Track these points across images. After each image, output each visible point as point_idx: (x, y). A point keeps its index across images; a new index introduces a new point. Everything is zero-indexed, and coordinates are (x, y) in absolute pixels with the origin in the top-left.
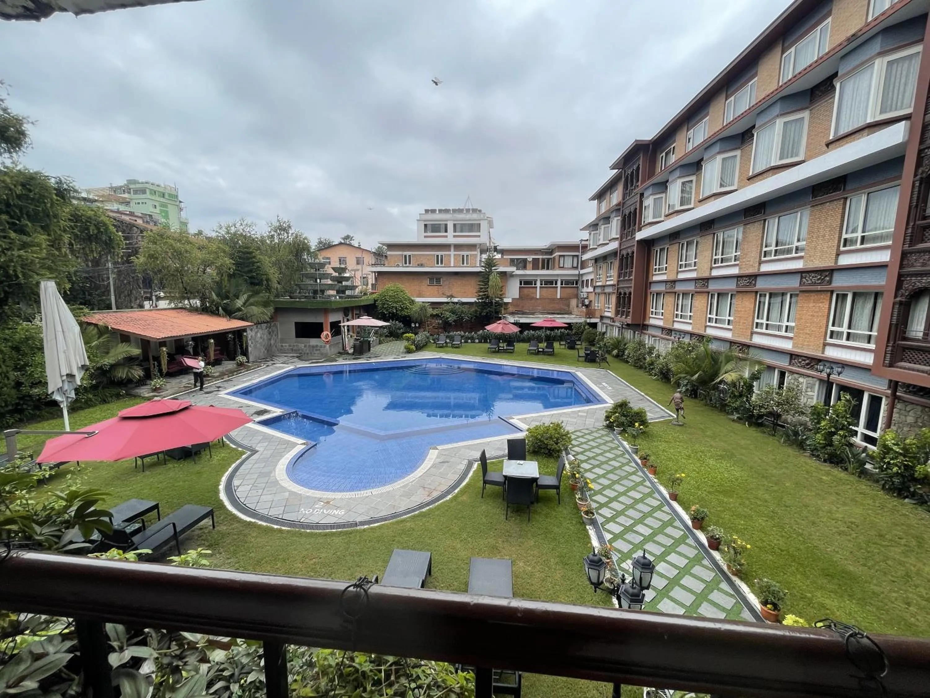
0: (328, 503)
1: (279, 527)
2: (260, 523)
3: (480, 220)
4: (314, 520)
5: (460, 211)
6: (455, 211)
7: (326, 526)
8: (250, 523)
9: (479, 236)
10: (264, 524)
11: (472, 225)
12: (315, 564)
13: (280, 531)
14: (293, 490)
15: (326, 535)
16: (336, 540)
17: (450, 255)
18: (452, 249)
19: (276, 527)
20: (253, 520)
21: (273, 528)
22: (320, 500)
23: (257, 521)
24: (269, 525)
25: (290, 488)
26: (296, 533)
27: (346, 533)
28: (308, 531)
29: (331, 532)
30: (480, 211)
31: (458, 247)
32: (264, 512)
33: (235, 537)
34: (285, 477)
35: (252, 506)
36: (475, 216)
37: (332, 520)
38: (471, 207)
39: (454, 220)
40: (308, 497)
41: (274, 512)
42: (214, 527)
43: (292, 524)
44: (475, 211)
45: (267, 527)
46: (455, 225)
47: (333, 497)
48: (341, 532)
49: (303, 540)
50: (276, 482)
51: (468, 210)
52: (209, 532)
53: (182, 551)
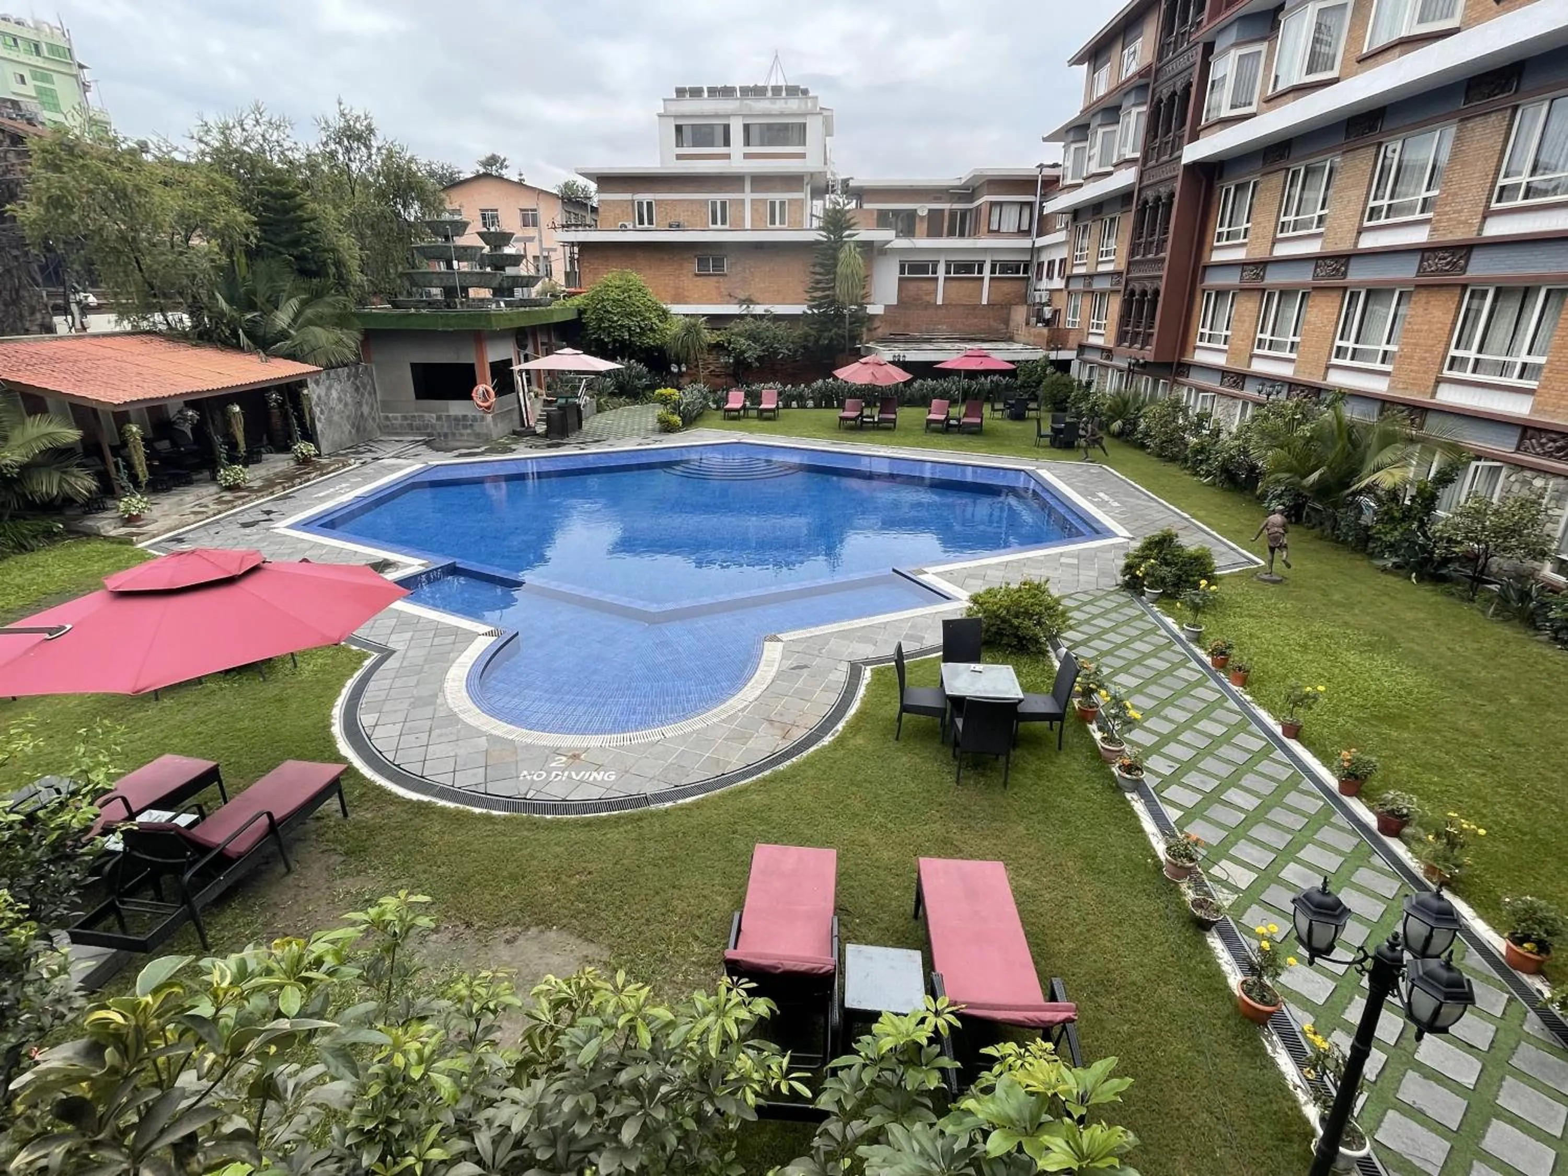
0: (575, 757)
1: (485, 811)
2: (441, 803)
3: (804, 115)
4: (556, 792)
5: (758, 92)
6: (745, 91)
7: (585, 806)
8: (420, 803)
9: (802, 156)
10: (451, 805)
11: (785, 127)
12: (581, 885)
13: (489, 819)
14: (494, 732)
15: (588, 824)
16: (613, 835)
17: (742, 202)
18: (748, 187)
19: (477, 810)
20: (425, 798)
21: (473, 813)
22: (557, 751)
23: (434, 800)
24: (461, 806)
25: (484, 728)
26: (522, 823)
27: (631, 819)
28: (549, 817)
29: (598, 818)
30: (805, 92)
31: (762, 181)
32: (445, 780)
33: (397, 834)
34: (469, 704)
35: (416, 769)
36: (793, 105)
37: (595, 794)
38: (781, 83)
39: (744, 116)
40: (528, 747)
41: (465, 781)
42: (345, 815)
43: (510, 803)
44: (793, 91)
45: (459, 812)
46: (747, 128)
47: (585, 745)
48: (619, 817)
49: (543, 836)
50: (452, 718)
51: (777, 90)
52: (337, 824)
53: (292, 864)
